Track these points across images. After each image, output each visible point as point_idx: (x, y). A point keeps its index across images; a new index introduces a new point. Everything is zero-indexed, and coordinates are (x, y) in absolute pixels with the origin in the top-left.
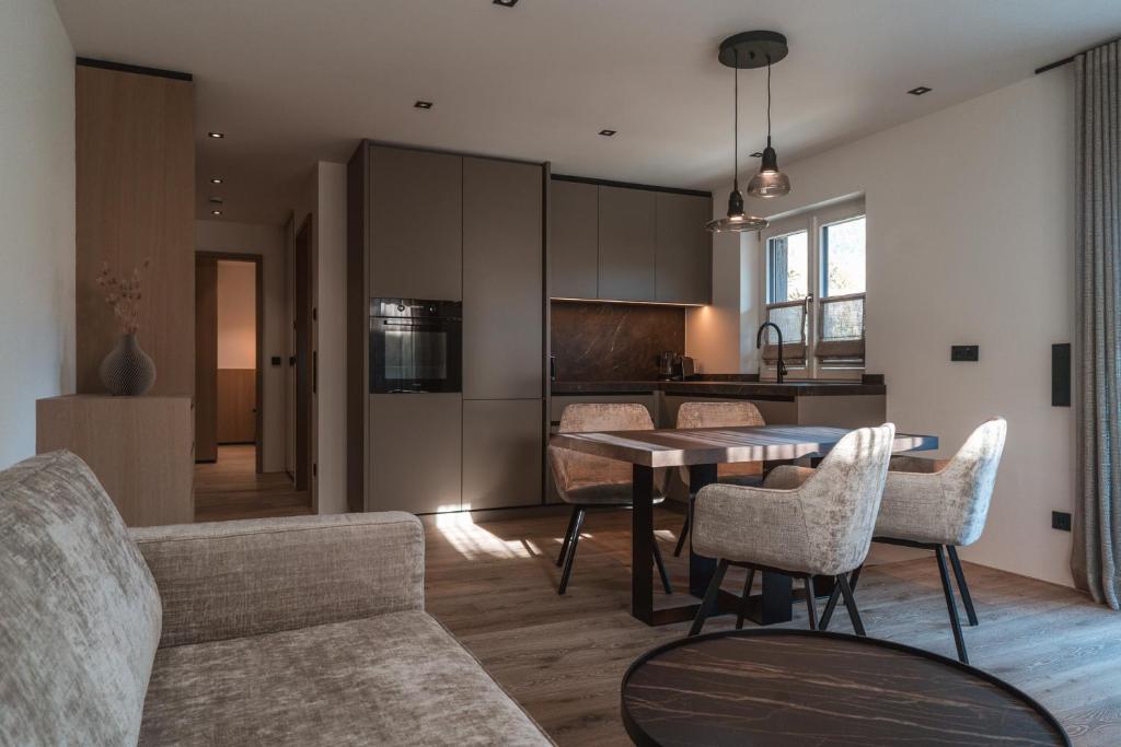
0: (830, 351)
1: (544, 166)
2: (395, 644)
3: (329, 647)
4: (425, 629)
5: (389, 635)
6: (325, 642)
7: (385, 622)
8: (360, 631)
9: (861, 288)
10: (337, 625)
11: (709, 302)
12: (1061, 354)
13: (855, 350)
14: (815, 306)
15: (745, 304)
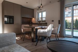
0: (43, 21)
1: (21, 5)
2: (15, 48)
3: (5, 50)
4: (18, 46)
5: (14, 47)
6: (4, 50)
7: (12, 46)
8: (9, 47)
9: (45, 17)
10: (5, 47)
11: (34, 18)
12: (59, 21)
13: (45, 21)
14: (42, 18)
15: (36, 18)
